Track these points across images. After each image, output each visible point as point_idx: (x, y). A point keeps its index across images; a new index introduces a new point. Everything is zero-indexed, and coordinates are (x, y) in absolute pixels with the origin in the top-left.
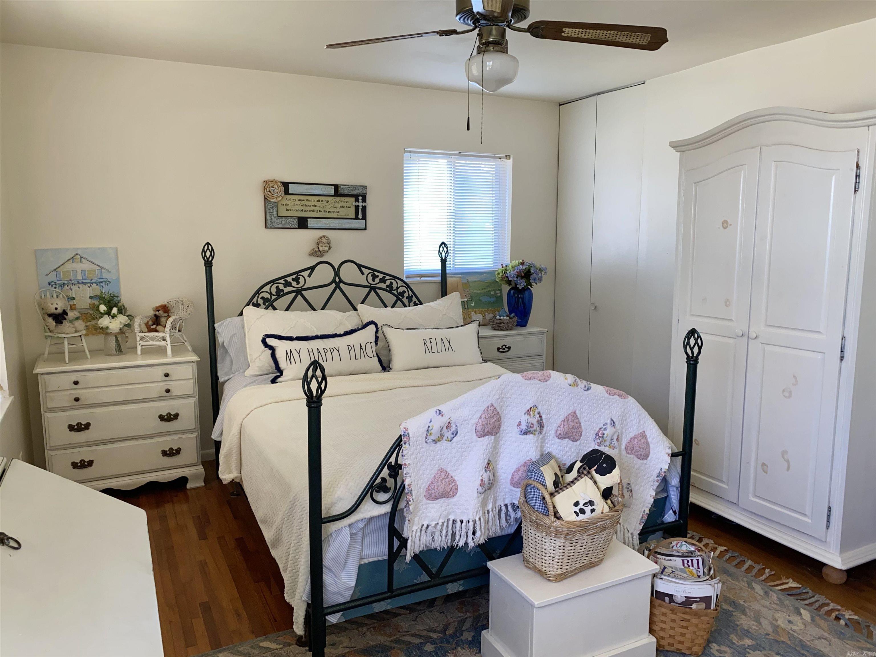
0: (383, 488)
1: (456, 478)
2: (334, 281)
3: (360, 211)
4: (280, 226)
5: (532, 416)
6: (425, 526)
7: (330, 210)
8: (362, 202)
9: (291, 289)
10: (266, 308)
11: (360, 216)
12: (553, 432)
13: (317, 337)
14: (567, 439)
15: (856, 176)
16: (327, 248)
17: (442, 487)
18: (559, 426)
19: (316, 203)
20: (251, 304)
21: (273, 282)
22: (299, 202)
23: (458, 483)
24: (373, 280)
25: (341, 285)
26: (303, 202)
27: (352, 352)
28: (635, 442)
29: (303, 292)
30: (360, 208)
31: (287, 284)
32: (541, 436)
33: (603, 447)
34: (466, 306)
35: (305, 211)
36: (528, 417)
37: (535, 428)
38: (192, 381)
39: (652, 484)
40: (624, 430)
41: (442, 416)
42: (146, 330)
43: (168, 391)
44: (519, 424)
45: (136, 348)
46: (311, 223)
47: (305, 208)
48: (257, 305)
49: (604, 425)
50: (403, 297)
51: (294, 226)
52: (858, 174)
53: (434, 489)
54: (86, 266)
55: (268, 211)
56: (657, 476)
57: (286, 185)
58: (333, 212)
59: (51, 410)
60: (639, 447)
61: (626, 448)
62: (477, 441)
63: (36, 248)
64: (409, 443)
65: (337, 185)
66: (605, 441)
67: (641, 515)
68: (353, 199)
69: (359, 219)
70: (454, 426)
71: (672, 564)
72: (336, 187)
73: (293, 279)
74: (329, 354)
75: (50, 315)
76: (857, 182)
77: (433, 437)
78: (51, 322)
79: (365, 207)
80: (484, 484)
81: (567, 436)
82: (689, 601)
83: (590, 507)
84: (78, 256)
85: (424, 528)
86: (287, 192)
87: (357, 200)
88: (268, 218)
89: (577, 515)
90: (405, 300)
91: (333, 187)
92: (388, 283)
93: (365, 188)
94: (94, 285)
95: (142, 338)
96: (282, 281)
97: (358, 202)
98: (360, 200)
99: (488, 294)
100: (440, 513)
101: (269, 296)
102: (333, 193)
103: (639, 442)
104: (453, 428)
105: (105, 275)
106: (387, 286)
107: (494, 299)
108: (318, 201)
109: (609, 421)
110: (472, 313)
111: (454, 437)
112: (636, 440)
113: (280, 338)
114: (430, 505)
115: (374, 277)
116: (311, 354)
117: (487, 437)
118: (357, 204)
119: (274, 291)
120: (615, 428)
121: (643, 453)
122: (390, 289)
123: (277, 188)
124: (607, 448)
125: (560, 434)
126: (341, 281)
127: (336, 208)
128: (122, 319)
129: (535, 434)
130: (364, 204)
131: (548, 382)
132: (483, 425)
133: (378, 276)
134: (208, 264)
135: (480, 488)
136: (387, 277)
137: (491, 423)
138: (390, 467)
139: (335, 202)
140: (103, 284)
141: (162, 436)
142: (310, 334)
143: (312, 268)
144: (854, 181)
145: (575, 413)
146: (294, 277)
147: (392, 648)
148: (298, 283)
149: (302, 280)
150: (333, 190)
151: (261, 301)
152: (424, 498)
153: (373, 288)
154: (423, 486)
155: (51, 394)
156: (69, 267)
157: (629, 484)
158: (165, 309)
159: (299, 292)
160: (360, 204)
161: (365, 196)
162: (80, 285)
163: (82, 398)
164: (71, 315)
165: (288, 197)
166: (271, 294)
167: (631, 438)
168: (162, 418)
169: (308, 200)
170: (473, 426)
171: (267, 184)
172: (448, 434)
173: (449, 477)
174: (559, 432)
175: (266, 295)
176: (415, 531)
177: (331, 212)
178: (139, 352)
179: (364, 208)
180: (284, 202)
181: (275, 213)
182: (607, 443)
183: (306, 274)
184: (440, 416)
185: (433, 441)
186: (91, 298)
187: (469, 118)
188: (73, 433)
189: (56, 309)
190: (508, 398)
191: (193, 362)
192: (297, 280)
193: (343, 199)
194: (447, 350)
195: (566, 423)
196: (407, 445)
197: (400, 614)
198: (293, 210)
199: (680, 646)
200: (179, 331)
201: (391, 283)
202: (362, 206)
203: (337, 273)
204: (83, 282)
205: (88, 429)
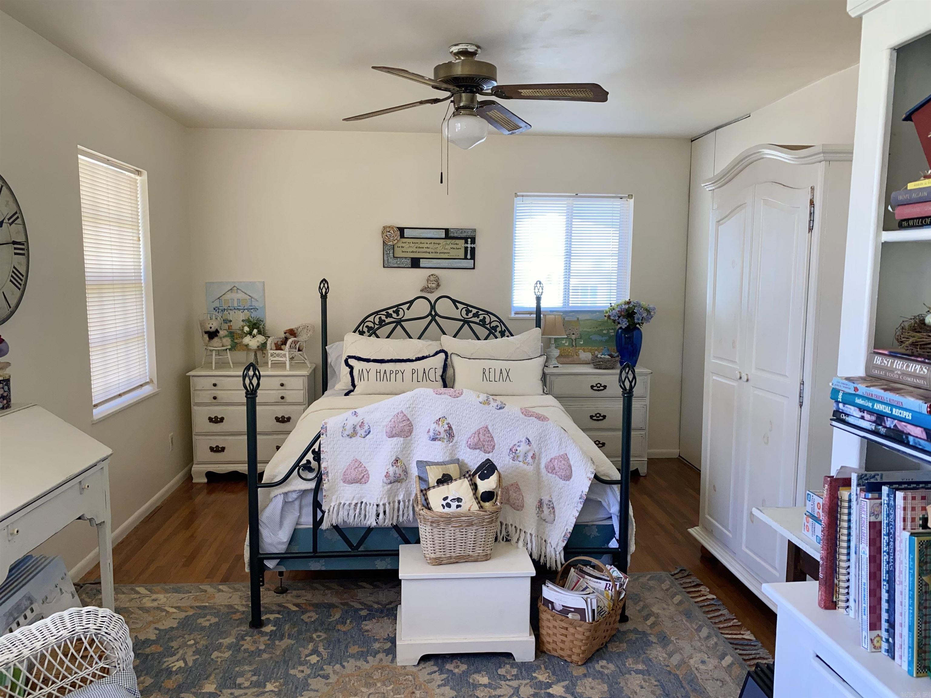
0: (308, 467)
1: (368, 469)
2: (430, 314)
3: (469, 252)
4: (396, 266)
5: (440, 426)
6: (342, 504)
7: (441, 251)
8: (471, 244)
9: (392, 320)
10: (370, 336)
11: (469, 257)
12: (465, 442)
13: (391, 361)
14: (478, 450)
15: (811, 214)
16: (434, 286)
17: (353, 474)
18: (470, 438)
19: (428, 245)
20: (357, 331)
21: (377, 313)
22: (413, 245)
23: (369, 472)
24: (467, 315)
25: (437, 318)
26: (417, 244)
27: (416, 374)
28: (556, 463)
29: (402, 323)
30: (469, 249)
31: (389, 315)
32: (451, 444)
33: (518, 462)
34: (574, 343)
35: (419, 252)
36: (437, 426)
37: (442, 436)
38: (302, 392)
39: (576, 505)
40: (543, 450)
41: (357, 416)
42: (275, 348)
43: (282, 398)
44: (429, 432)
45: (268, 363)
46: (423, 263)
47: (418, 250)
48: (362, 333)
49: (518, 442)
50: (496, 331)
51: (407, 266)
52: (812, 212)
53: (347, 474)
54: (240, 295)
55: (385, 253)
56: (580, 498)
57: (401, 230)
58: (444, 253)
59: (197, 404)
60: (559, 468)
61: (546, 467)
62: (387, 441)
63: (207, 281)
64: (326, 435)
65: (448, 229)
66: (518, 457)
67: (564, 533)
68: (463, 241)
69: (468, 259)
70: (367, 426)
71: (596, 585)
72: (447, 230)
73: (394, 312)
74: (393, 376)
75: (206, 333)
76: (812, 220)
77: (347, 433)
78: (206, 337)
79: (474, 248)
80: (389, 476)
81: (477, 447)
82: (565, 611)
83: (457, 503)
84: (235, 288)
85: (341, 505)
86: (402, 236)
87: (466, 242)
88: (386, 259)
89: (444, 508)
90: (498, 334)
91: (444, 231)
92: (481, 317)
93: (475, 230)
94: (246, 311)
95: (272, 355)
96: (384, 313)
97: (467, 243)
98: (469, 242)
99: (600, 333)
100: (353, 495)
101: (373, 325)
102: (444, 236)
103: (559, 463)
104: (366, 428)
105: (255, 304)
106: (480, 320)
107: (606, 338)
108: (431, 243)
109: (524, 439)
110: (580, 350)
111: (367, 435)
112: (556, 461)
113: (359, 359)
114: (347, 488)
115: (468, 312)
116: (378, 374)
117: (395, 438)
118: (466, 245)
119: (377, 321)
120: (530, 446)
121: (563, 474)
122: (483, 323)
123: (392, 232)
124: (521, 463)
125: (470, 444)
126: (436, 314)
127: (447, 249)
128: (260, 339)
129: (443, 442)
130: (472, 246)
131: (459, 398)
132: (391, 427)
133: (471, 311)
134: (324, 297)
135: (385, 479)
136: (481, 312)
137: (400, 427)
138: (314, 452)
139: (446, 244)
140: (252, 311)
141: (278, 434)
142: (386, 358)
143: (411, 302)
144: (808, 219)
145: (487, 427)
146: (394, 309)
147: (337, 607)
148: (398, 315)
149: (401, 312)
150: (444, 233)
151: (365, 330)
152: (341, 482)
153: (466, 322)
154: (340, 471)
155: (198, 392)
156: (229, 296)
157: (550, 501)
158: (292, 333)
159: (399, 322)
160: (469, 246)
161: (475, 238)
162: (236, 311)
163: (218, 397)
164: (222, 333)
165: (404, 240)
166: (374, 323)
167: (552, 459)
168: (277, 419)
169: (421, 243)
170: (384, 427)
171: (386, 230)
172: (362, 432)
173: (363, 466)
174: (469, 443)
175: (371, 325)
176: (333, 506)
177: (442, 253)
178: (270, 366)
179: (473, 250)
180: (400, 244)
181: (391, 255)
182: (521, 459)
183: (405, 307)
184: (355, 416)
185: (348, 436)
186: (243, 321)
187: (442, 173)
188: (212, 423)
189: (211, 328)
190: (420, 408)
191: (302, 376)
192: (397, 312)
193: (453, 241)
194: (504, 380)
195: (476, 436)
196: (324, 436)
197: (365, 588)
198: (407, 252)
199: (561, 653)
200: (299, 350)
201: (484, 318)
202: (471, 247)
203: (433, 307)
204: (238, 309)
205: (222, 422)
